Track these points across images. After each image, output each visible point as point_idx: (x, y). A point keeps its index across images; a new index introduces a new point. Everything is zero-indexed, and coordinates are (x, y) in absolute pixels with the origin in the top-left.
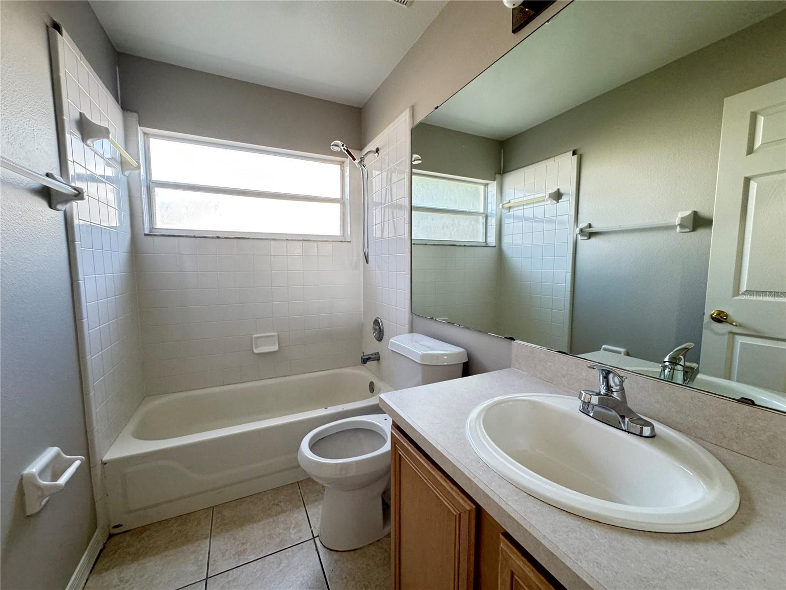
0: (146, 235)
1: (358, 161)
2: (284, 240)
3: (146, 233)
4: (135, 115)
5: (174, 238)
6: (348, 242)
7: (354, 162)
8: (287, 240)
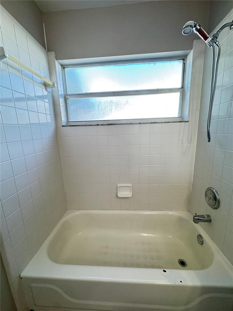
0: (63, 126)
1: (211, 39)
2: (137, 124)
3: (63, 125)
4: (53, 53)
5: (76, 127)
6: (186, 122)
7: (206, 42)
8: (140, 123)
